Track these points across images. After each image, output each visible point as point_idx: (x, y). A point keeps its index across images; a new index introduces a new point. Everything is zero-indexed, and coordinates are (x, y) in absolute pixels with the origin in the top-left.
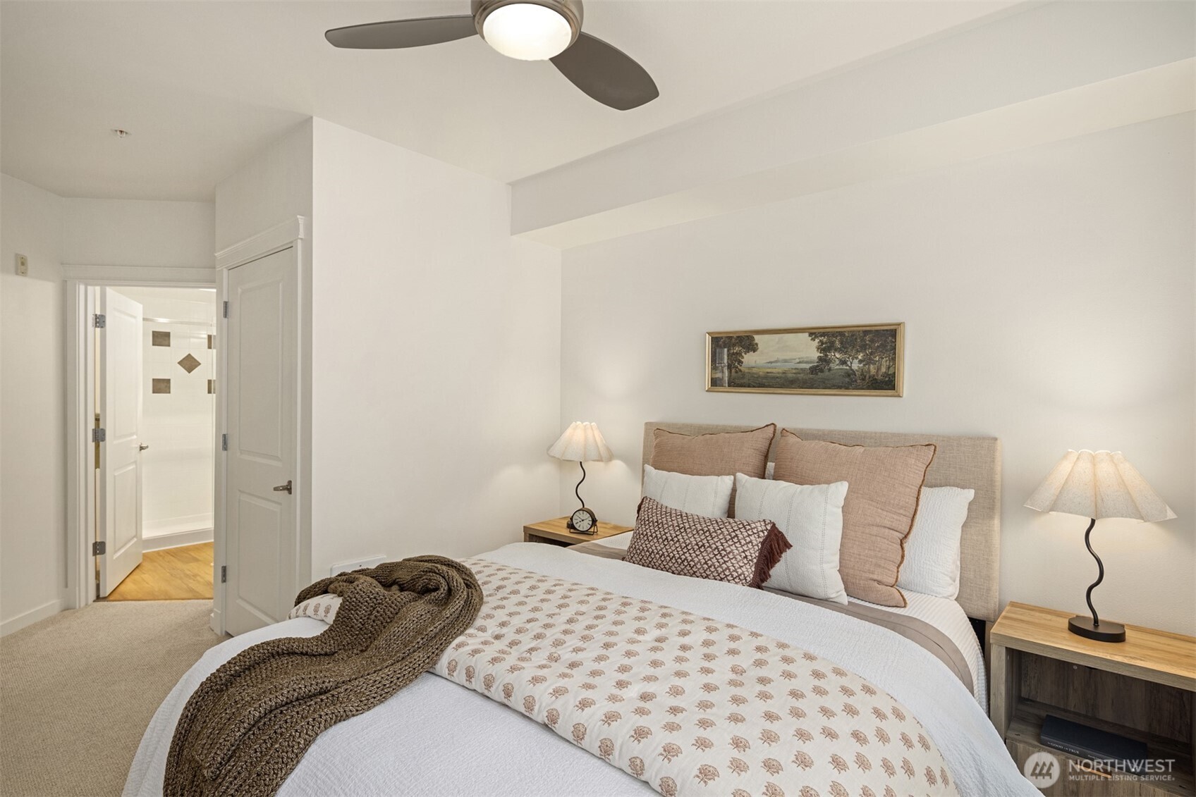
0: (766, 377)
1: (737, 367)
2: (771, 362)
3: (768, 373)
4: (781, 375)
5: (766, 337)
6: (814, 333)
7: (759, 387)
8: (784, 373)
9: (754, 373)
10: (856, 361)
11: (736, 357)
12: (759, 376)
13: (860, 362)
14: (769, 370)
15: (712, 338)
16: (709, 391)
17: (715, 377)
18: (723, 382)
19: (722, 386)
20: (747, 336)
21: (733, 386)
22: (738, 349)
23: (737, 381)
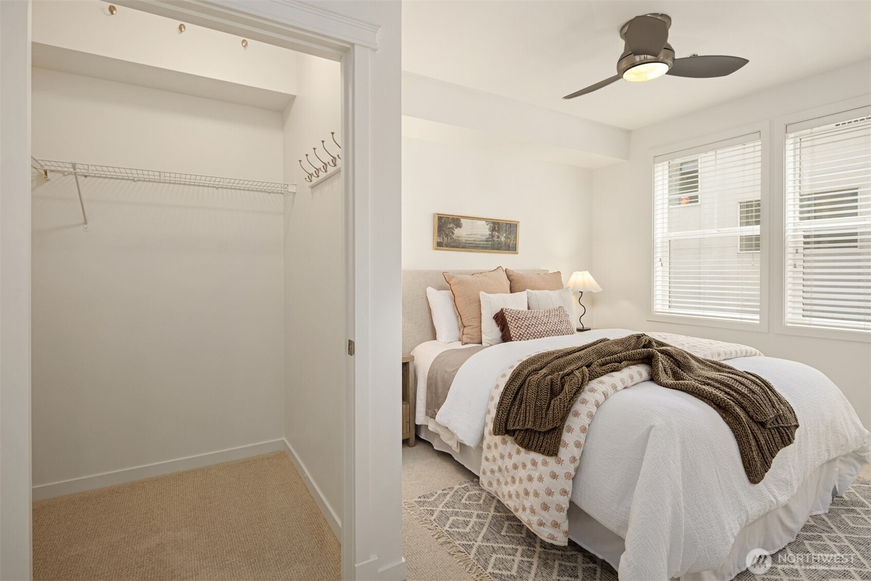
0: (466, 243)
1: (451, 236)
2: (468, 235)
3: (467, 240)
4: (473, 242)
5: (467, 220)
9: (460, 240)
10: (503, 237)
11: (451, 230)
12: (463, 242)
15: (438, 217)
16: (436, 249)
17: (439, 241)
18: (443, 244)
19: (443, 247)
20: (457, 219)
21: (449, 247)
22: (451, 225)
23: (451, 244)
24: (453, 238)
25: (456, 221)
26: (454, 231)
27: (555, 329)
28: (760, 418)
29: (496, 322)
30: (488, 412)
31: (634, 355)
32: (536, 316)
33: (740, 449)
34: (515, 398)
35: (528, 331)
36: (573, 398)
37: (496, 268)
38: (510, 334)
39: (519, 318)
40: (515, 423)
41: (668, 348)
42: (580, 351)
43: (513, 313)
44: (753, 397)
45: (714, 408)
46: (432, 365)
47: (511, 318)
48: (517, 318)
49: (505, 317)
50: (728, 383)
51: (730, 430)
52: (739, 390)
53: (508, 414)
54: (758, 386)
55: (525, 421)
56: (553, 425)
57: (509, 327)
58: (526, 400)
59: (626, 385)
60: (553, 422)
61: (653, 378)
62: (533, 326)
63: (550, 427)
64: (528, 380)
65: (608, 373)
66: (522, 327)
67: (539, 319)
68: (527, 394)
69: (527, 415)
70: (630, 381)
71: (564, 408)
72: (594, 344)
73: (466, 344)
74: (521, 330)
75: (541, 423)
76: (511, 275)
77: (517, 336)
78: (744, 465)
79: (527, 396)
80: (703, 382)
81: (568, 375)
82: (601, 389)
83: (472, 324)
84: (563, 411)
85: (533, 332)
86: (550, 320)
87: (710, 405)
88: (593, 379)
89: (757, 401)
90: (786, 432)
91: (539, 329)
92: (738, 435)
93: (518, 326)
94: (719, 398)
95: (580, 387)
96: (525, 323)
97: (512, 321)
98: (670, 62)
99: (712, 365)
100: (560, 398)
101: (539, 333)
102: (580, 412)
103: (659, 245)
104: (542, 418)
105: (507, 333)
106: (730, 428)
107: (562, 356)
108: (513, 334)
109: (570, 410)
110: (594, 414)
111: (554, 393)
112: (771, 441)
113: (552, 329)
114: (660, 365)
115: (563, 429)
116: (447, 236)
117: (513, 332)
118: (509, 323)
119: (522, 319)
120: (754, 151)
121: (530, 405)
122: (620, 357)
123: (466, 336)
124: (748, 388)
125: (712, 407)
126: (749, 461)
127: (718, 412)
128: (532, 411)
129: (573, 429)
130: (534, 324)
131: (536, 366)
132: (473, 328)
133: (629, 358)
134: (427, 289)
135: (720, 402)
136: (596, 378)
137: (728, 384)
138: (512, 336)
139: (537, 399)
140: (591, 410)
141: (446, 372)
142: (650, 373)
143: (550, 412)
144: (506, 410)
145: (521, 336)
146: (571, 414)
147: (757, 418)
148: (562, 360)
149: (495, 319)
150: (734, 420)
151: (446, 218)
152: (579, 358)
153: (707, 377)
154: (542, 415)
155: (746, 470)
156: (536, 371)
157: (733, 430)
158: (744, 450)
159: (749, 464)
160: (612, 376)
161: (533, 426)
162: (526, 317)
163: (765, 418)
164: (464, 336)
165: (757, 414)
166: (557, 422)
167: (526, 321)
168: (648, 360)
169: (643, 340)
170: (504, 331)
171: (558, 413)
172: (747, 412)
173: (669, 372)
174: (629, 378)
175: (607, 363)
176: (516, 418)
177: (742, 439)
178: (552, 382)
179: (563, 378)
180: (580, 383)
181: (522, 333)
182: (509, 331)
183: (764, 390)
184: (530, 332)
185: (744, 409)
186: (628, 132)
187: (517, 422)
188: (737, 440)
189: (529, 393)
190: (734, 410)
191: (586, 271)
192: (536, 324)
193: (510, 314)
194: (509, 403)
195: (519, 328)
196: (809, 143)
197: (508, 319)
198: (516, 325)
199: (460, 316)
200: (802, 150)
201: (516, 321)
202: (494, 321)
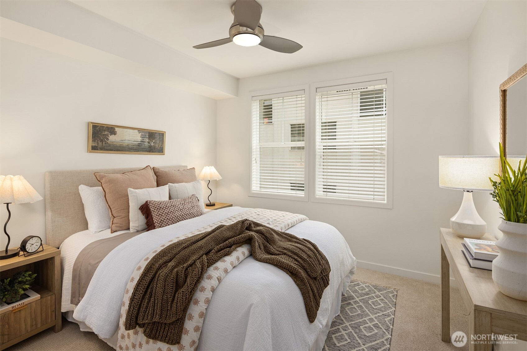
0: (120, 147)
1: (106, 141)
2: (122, 140)
3: (121, 145)
4: (126, 146)
5: (121, 129)
6: (140, 130)
7: (117, 151)
8: (127, 145)
9: (114, 145)
10: (152, 142)
11: (106, 137)
12: (117, 146)
13: (154, 143)
14: (121, 144)
15: (93, 125)
16: (90, 152)
17: (94, 145)
18: (98, 148)
19: (98, 150)
20: (111, 127)
21: (104, 150)
22: (106, 133)
23: (106, 148)
24: (108, 143)
25: (112, 130)
26: (109, 137)
27: (188, 213)
28: (314, 275)
29: (142, 212)
30: (123, 304)
31: (240, 239)
32: (174, 205)
33: (304, 302)
34: (146, 292)
35: (167, 217)
36: (194, 288)
37: (145, 167)
38: (153, 221)
39: (161, 208)
40: (144, 317)
41: (261, 228)
42: (202, 239)
43: (156, 204)
44: (310, 260)
45: (290, 276)
46: (78, 257)
47: (154, 208)
48: (159, 208)
49: (149, 207)
50: (296, 251)
51: (299, 289)
52: (302, 256)
53: (139, 309)
54: (312, 251)
55: (153, 315)
56: (176, 318)
57: (152, 215)
58: (155, 294)
59: (234, 265)
60: (176, 314)
61: (252, 255)
62: (172, 213)
63: (174, 319)
64: (157, 275)
65: (221, 258)
66: (163, 215)
67: (176, 207)
68: (156, 288)
69: (156, 307)
70: (237, 261)
71: (186, 300)
72: (213, 231)
73: (115, 232)
74: (162, 217)
75: (167, 315)
76: (158, 172)
77: (159, 222)
78: (307, 312)
79: (156, 290)
80: (282, 252)
81: (191, 265)
82: (216, 275)
83: (121, 215)
84: (185, 303)
85: (172, 217)
86: (185, 207)
87: (287, 273)
88: (211, 266)
89: (312, 263)
90: (326, 278)
91: (176, 215)
92: (304, 293)
93: (159, 214)
94: (292, 268)
95: (200, 276)
96: (165, 211)
97: (155, 211)
98: (261, 36)
99: (286, 236)
100: (183, 292)
101: (176, 218)
102: (199, 300)
103: (254, 150)
104: (168, 310)
105: (151, 220)
106: (299, 288)
107: (188, 246)
108: (155, 220)
109: (191, 299)
110: (210, 299)
111: (178, 286)
112: (319, 288)
113: (186, 214)
114: (257, 244)
115: (185, 318)
116: (102, 141)
117: (156, 219)
118: (153, 212)
119: (163, 209)
120: (301, 100)
121: (158, 298)
122: (230, 243)
123: (115, 225)
124: (307, 254)
125: (288, 274)
126: (309, 309)
127: (292, 278)
128: (159, 305)
129: (193, 316)
130: (172, 211)
131: (166, 258)
132: (122, 218)
133: (236, 242)
134: (80, 187)
135: (293, 271)
136: (213, 264)
137: (296, 253)
138: (154, 222)
139: (164, 292)
140: (207, 297)
141: (90, 264)
142: (250, 251)
143: (174, 305)
144: (137, 305)
145: (162, 222)
146: (192, 303)
147: (313, 276)
148: (187, 251)
149: (141, 210)
150: (301, 282)
151: (101, 126)
152: (201, 248)
153: (284, 248)
154: (168, 307)
155: (308, 316)
156: (166, 263)
157: (301, 289)
158: (307, 302)
159: (310, 311)
160: (224, 261)
161: (160, 319)
162: (166, 207)
163: (316, 274)
164: (113, 225)
165: (312, 273)
166: (179, 315)
167: (166, 209)
168: (249, 241)
169: (246, 224)
170: (148, 219)
171: (181, 306)
172: (307, 272)
173: (262, 247)
174: (236, 260)
175: (222, 250)
176: (146, 312)
177: (306, 295)
178: (177, 275)
179: (187, 269)
180: (200, 273)
181: (163, 220)
182: (152, 218)
183: (314, 253)
184: (169, 218)
185: (305, 270)
186: (237, 80)
187: (146, 316)
188: (303, 296)
189: (158, 287)
190: (301, 275)
191: (212, 166)
192: (174, 211)
193: (153, 205)
194: (140, 298)
195: (160, 216)
196: (326, 99)
197: (152, 209)
198: (158, 213)
199: (111, 209)
200: (322, 102)
201: (158, 210)
202: (140, 212)
